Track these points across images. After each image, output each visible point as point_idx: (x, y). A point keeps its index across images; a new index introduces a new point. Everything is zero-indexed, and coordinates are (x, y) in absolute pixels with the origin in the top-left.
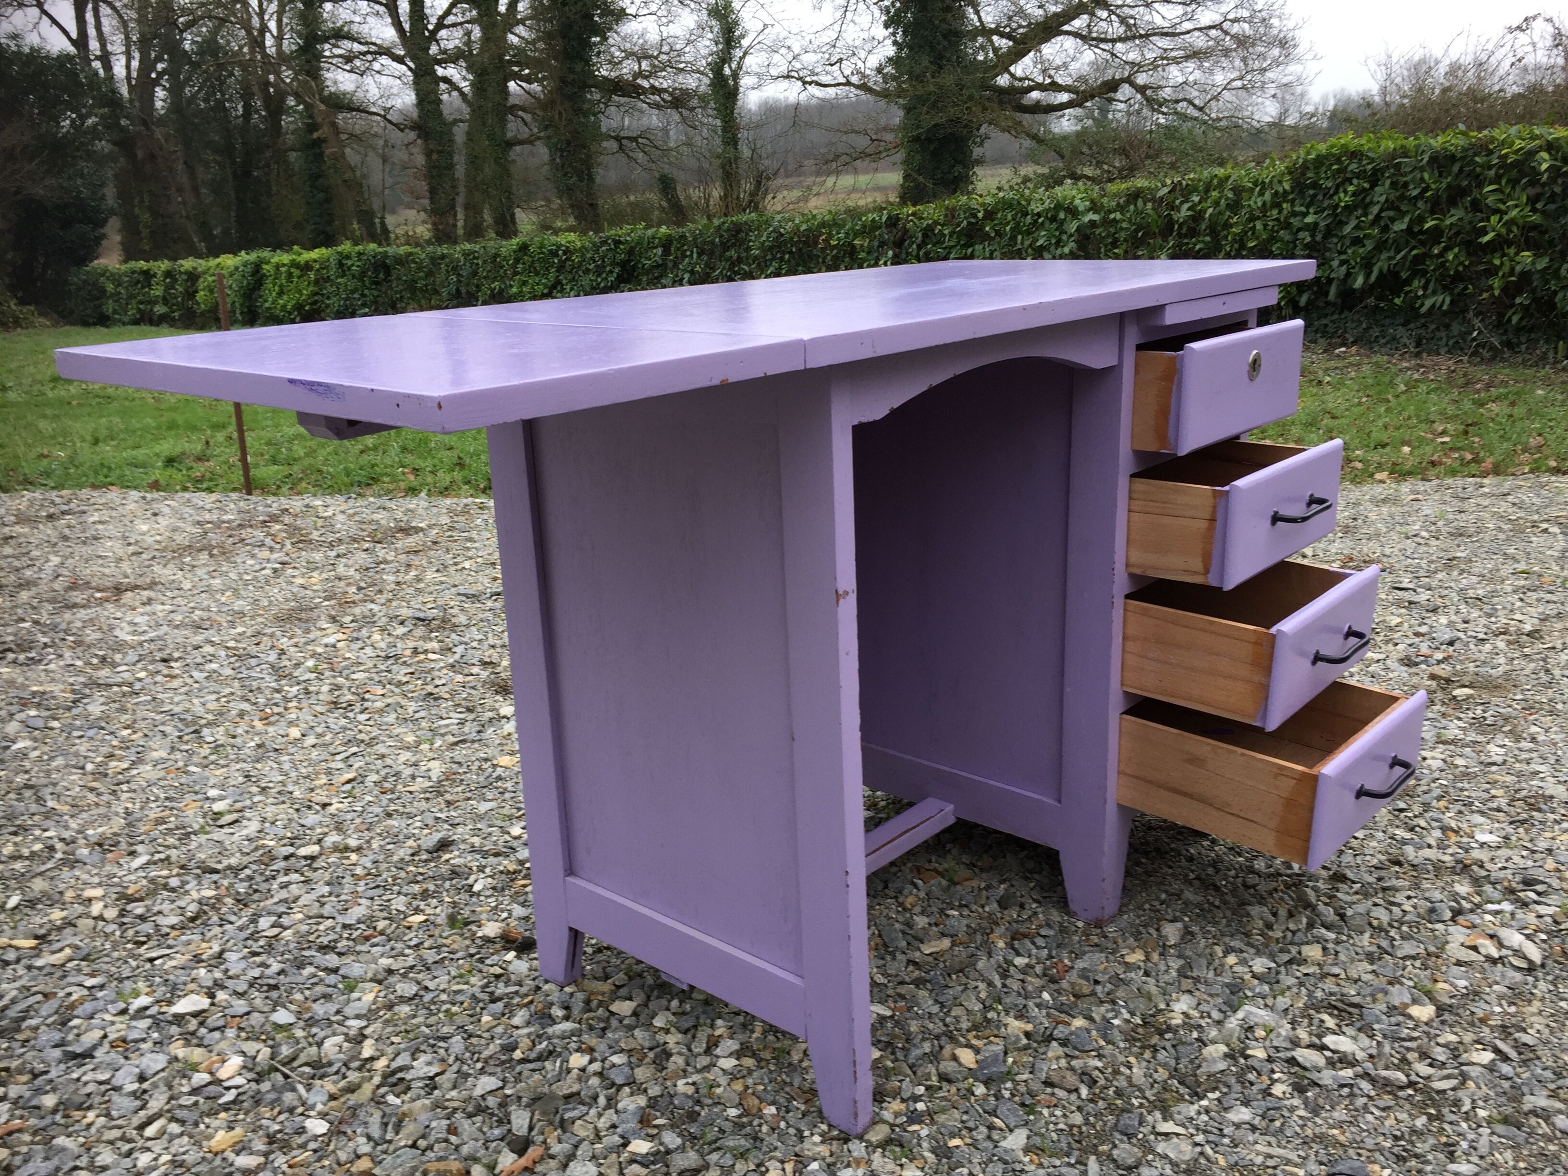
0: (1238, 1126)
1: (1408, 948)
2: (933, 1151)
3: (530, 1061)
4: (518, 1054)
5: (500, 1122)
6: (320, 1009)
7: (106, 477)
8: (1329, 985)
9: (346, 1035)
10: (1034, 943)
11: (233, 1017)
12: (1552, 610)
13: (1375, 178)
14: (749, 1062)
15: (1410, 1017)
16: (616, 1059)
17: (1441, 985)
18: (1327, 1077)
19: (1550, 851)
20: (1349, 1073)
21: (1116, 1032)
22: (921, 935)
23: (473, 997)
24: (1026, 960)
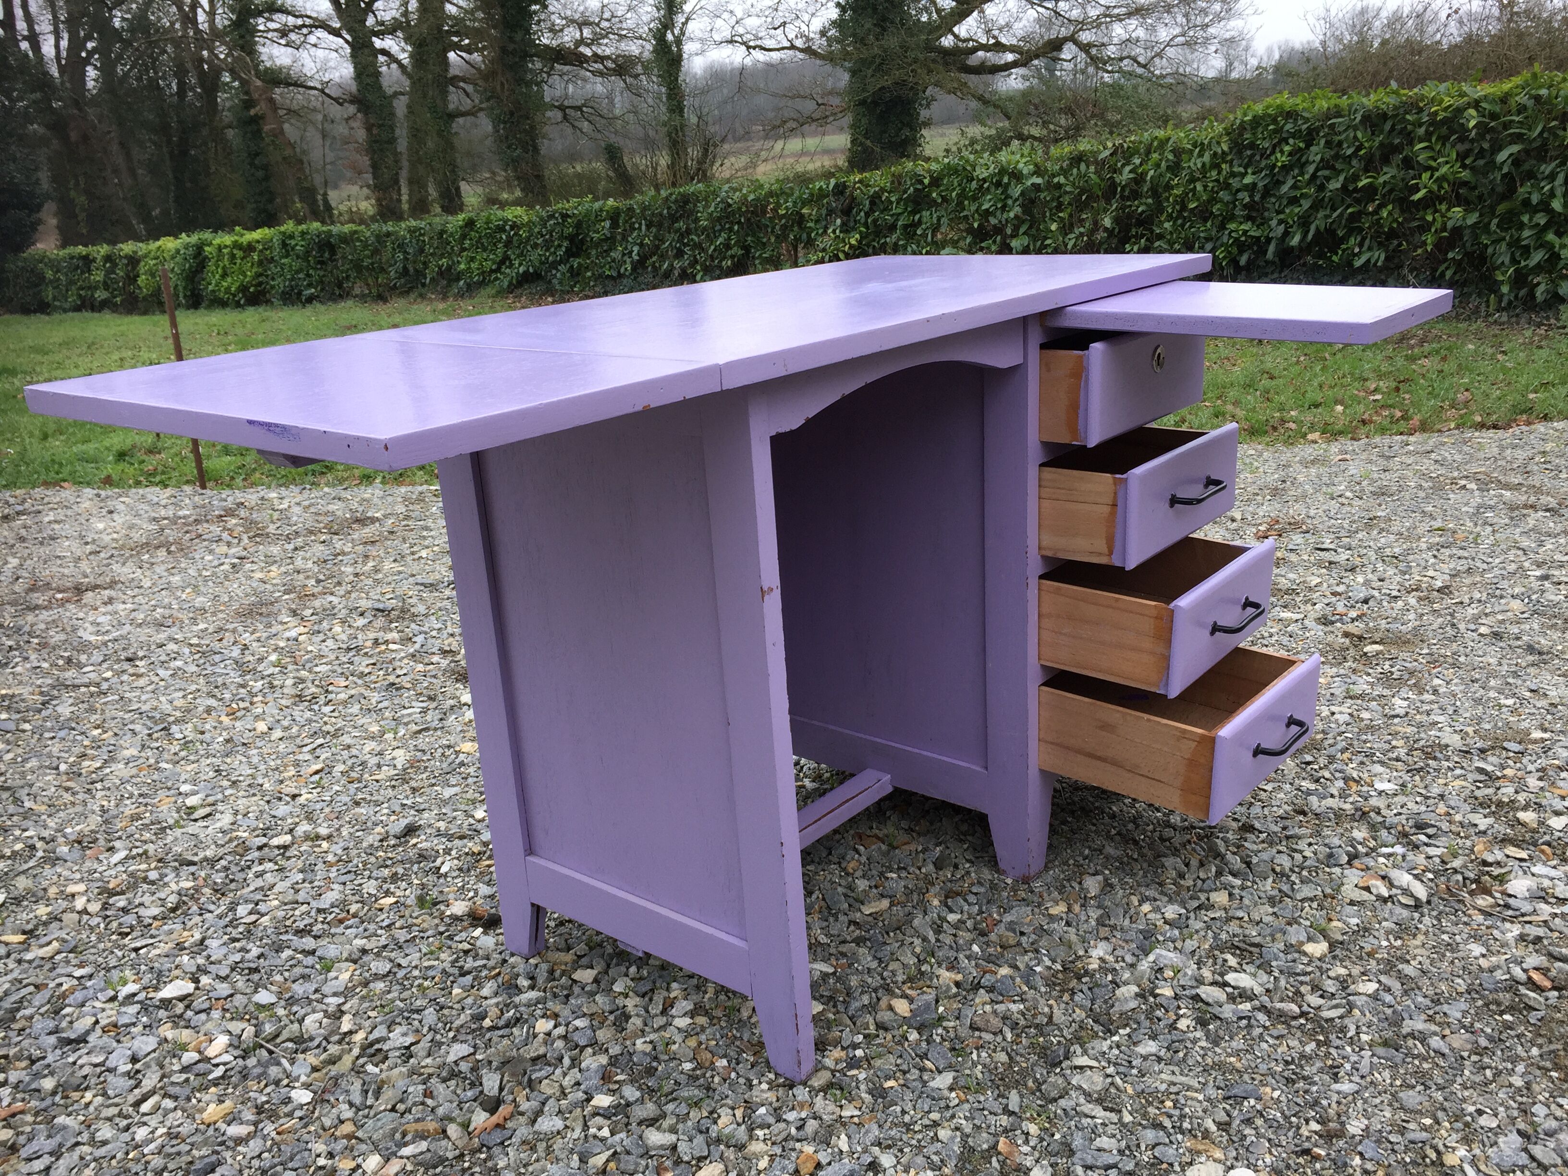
0: (1145, 1058)
1: (1307, 891)
2: (870, 1092)
3: (498, 1029)
4: (487, 1023)
5: (473, 1085)
6: (299, 989)
7: (57, 473)
8: (1233, 927)
9: (326, 1011)
10: (966, 900)
11: (217, 999)
12: (1462, 565)
13: (1310, 138)
14: (702, 1020)
15: (1305, 954)
16: (579, 1023)
17: (1335, 923)
18: (1228, 1011)
19: (1442, 796)
20: (1247, 1006)
21: (1038, 978)
22: (861, 897)
23: (444, 971)
24: (959, 916)
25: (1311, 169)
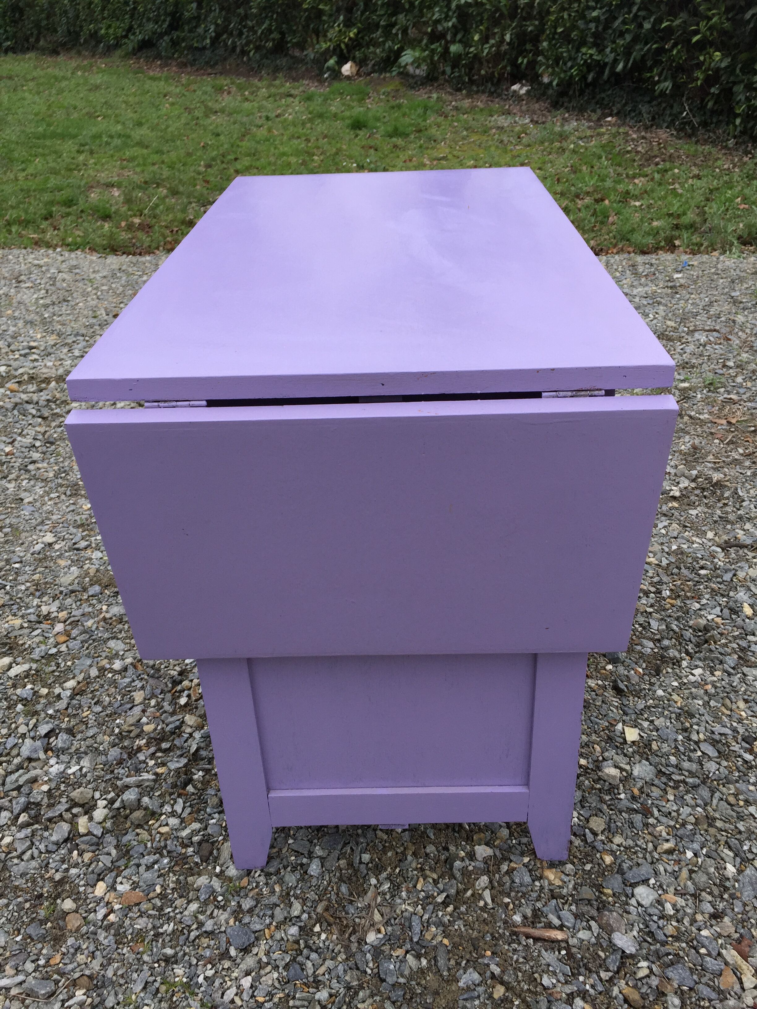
25: (635, 9)
